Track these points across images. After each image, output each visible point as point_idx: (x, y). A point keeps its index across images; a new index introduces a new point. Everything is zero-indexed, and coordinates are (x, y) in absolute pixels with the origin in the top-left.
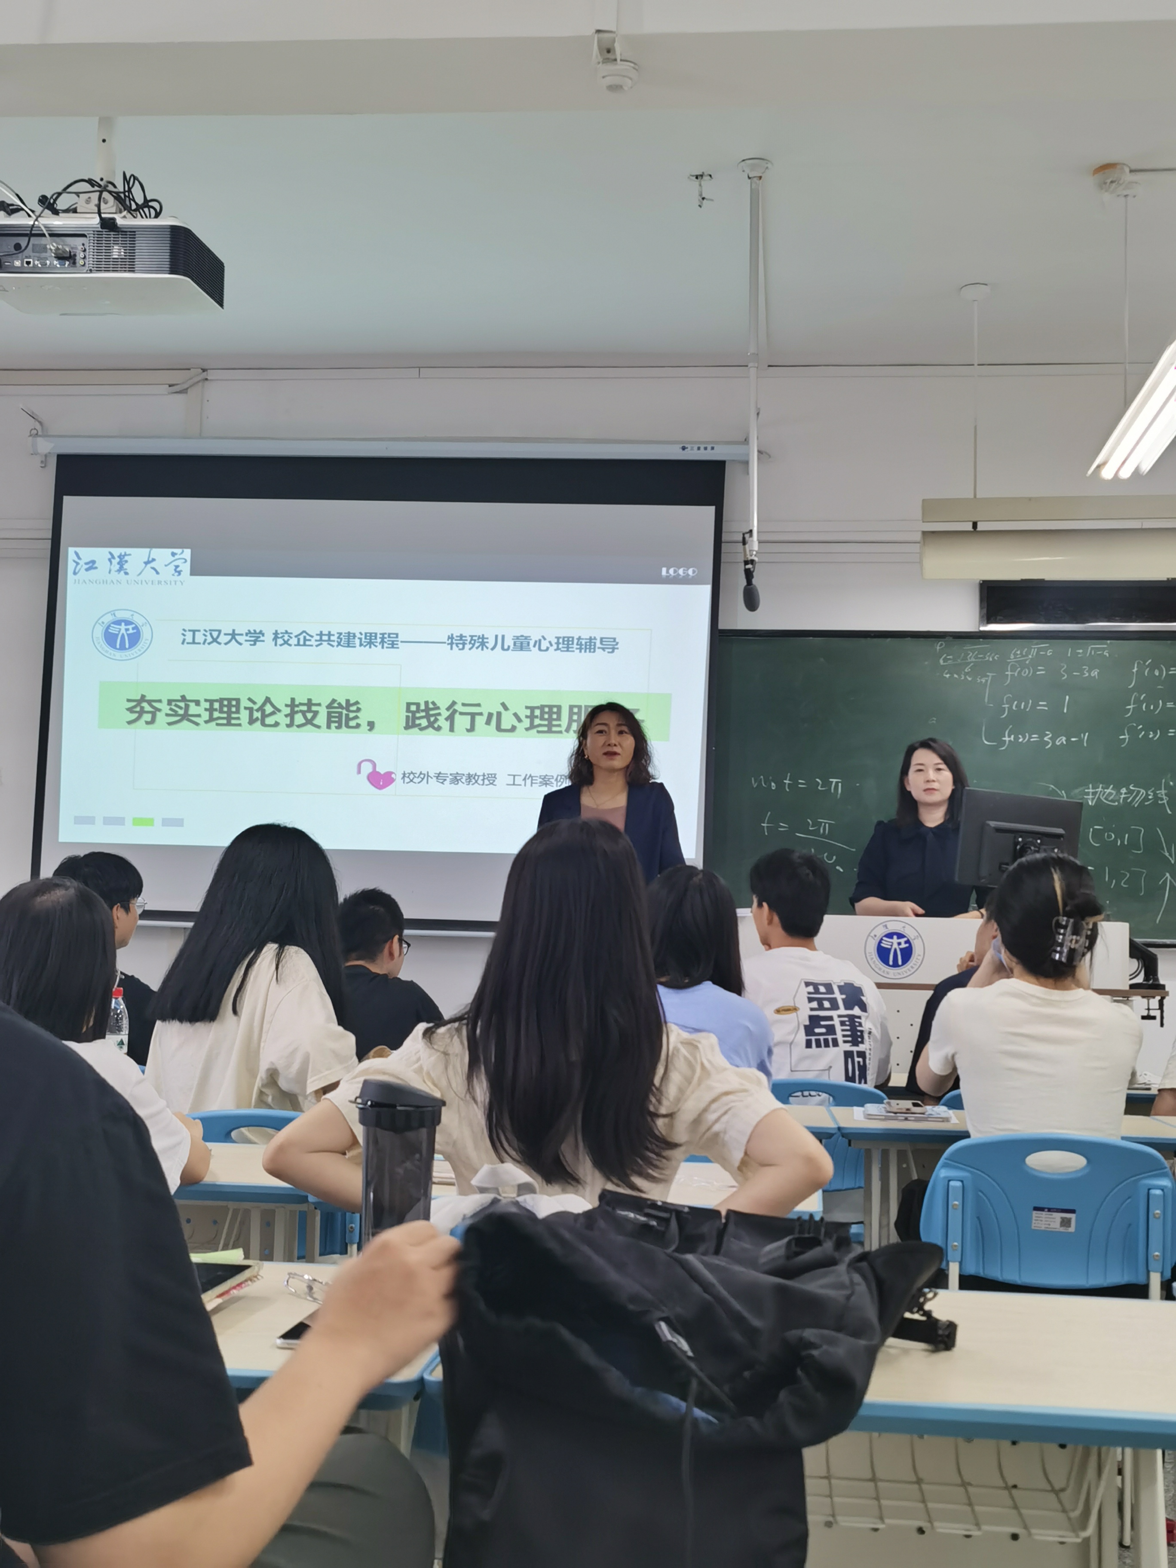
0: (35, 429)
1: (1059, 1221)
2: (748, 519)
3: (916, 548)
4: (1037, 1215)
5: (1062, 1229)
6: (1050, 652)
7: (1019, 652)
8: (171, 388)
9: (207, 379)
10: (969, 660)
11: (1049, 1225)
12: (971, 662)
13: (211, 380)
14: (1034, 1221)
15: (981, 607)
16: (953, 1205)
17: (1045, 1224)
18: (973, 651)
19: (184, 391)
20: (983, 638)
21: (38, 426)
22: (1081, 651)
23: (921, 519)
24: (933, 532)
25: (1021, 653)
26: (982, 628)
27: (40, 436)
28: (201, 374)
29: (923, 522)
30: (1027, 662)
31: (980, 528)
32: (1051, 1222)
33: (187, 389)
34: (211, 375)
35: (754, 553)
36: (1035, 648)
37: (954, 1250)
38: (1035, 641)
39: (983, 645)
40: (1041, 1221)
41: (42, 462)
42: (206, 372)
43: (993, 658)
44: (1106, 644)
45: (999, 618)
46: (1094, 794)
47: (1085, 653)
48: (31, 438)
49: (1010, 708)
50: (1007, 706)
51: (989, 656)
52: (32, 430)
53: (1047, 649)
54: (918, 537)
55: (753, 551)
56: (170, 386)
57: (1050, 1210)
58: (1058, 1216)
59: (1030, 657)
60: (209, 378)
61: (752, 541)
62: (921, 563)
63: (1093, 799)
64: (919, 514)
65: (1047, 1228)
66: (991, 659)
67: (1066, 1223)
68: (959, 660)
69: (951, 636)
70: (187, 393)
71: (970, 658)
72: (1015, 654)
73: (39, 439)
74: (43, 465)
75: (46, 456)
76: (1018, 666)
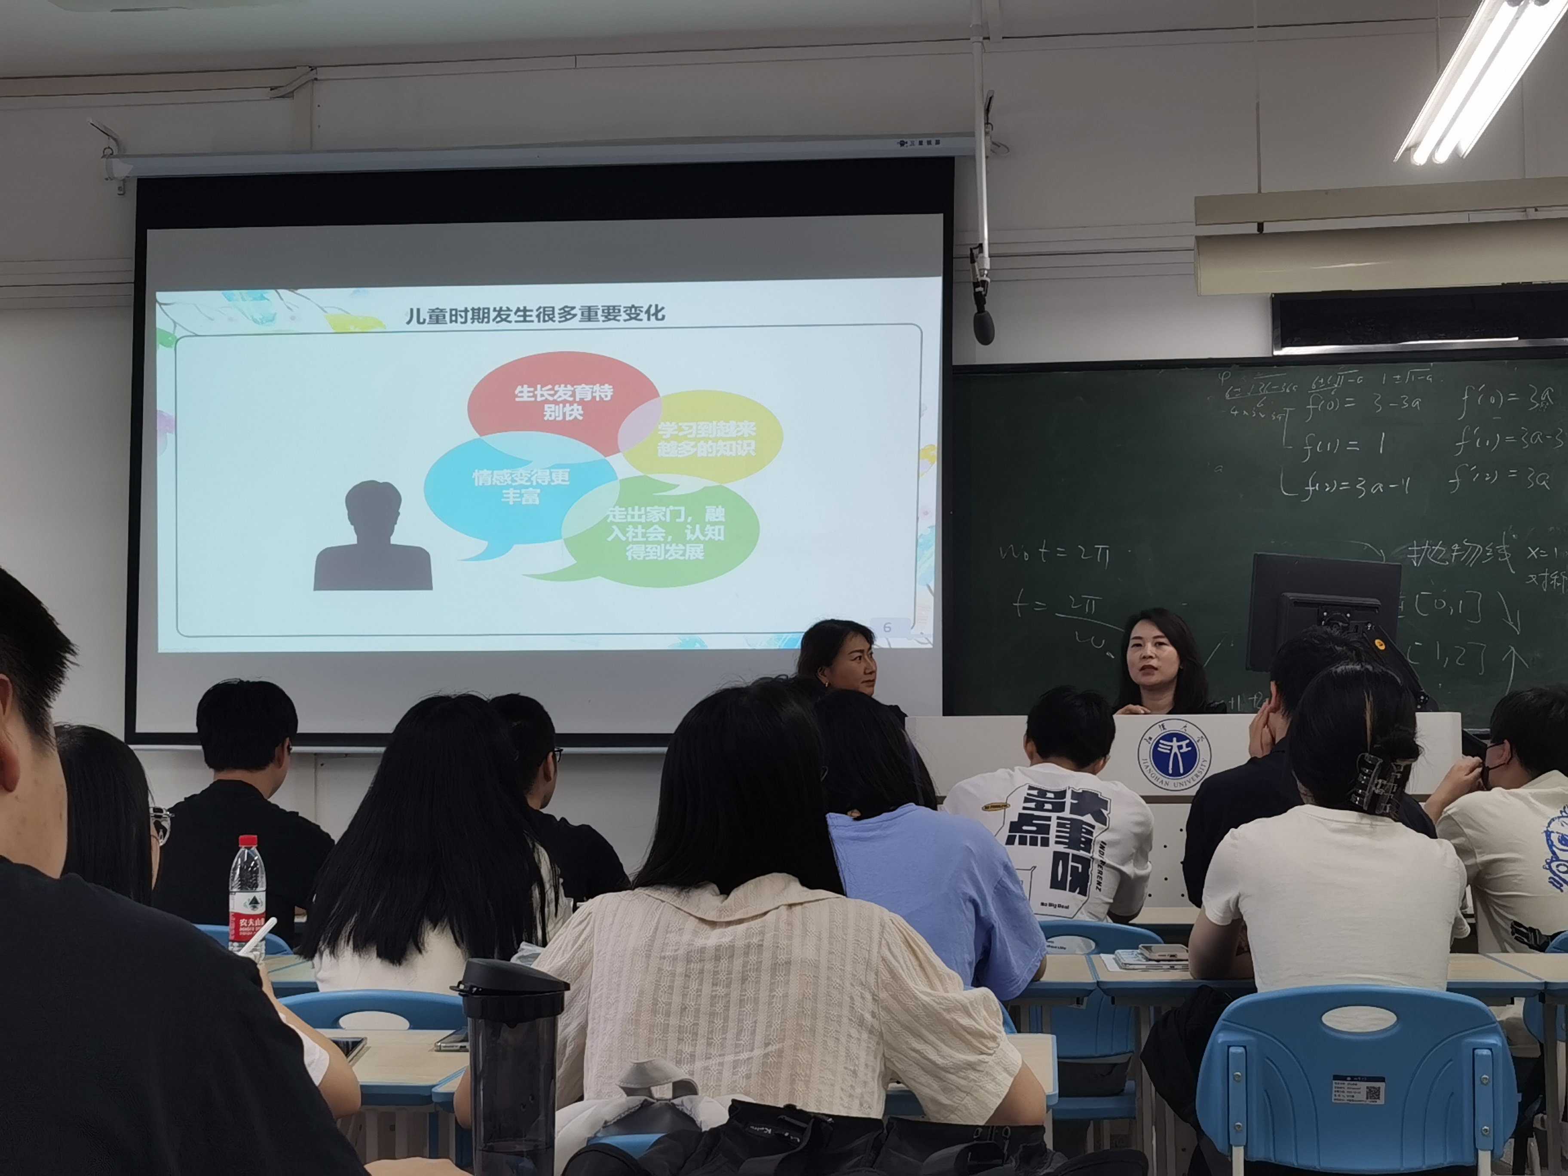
0: (109, 148)
1: (1364, 1091)
2: (978, 230)
3: (1190, 256)
4: (1337, 1086)
5: (1368, 1102)
6: (1360, 379)
7: (1322, 381)
8: (273, 91)
9: (316, 79)
10: (1261, 393)
11: (1353, 1096)
12: (1263, 396)
13: (320, 80)
14: (1334, 1093)
15: (1274, 327)
16: (1234, 1077)
17: (1348, 1096)
18: (1266, 381)
19: (290, 95)
20: (1277, 366)
21: (112, 144)
22: (1398, 377)
23: (1194, 220)
24: (1209, 237)
25: (1325, 382)
26: (1276, 353)
27: (117, 157)
28: (307, 73)
29: (1196, 225)
30: (1333, 393)
31: (1268, 228)
32: (1355, 1093)
33: (293, 92)
34: (321, 74)
35: (986, 272)
36: (1341, 375)
37: (1237, 1132)
38: (1343, 366)
39: (1277, 374)
40: (1343, 1092)
41: (119, 188)
42: (315, 71)
43: (1291, 389)
44: (1429, 367)
45: (1296, 339)
46: (1420, 552)
47: (1403, 378)
48: (104, 159)
49: (1314, 450)
50: (1309, 448)
51: (1286, 388)
52: (105, 149)
53: (1356, 375)
54: (1191, 243)
55: (984, 269)
56: (271, 90)
57: (1353, 1079)
58: (1363, 1086)
59: (1336, 386)
60: (319, 78)
61: (983, 257)
62: (1195, 275)
63: (1418, 558)
64: (1190, 213)
65: (1350, 1100)
66: (1288, 391)
67: (1373, 1094)
68: (1249, 394)
69: (1237, 364)
70: (293, 97)
71: (1262, 390)
72: (1318, 383)
73: (115, 161)
74: (122, 192)
75: (124, 181)
76: (1321, 398)
